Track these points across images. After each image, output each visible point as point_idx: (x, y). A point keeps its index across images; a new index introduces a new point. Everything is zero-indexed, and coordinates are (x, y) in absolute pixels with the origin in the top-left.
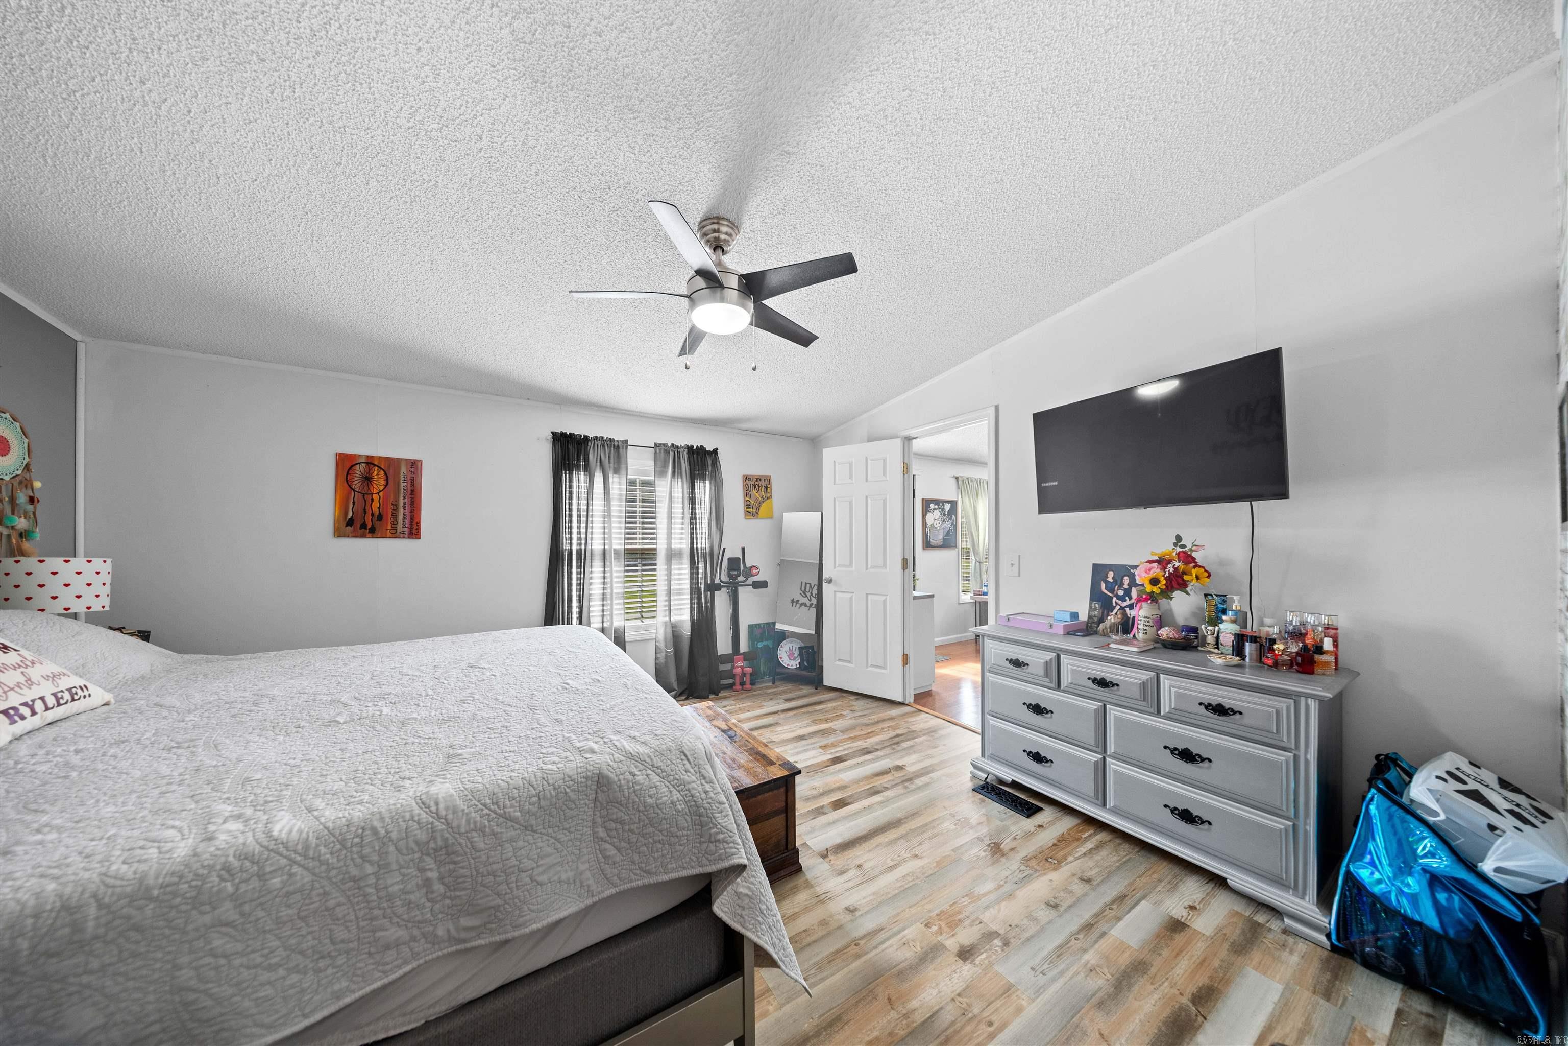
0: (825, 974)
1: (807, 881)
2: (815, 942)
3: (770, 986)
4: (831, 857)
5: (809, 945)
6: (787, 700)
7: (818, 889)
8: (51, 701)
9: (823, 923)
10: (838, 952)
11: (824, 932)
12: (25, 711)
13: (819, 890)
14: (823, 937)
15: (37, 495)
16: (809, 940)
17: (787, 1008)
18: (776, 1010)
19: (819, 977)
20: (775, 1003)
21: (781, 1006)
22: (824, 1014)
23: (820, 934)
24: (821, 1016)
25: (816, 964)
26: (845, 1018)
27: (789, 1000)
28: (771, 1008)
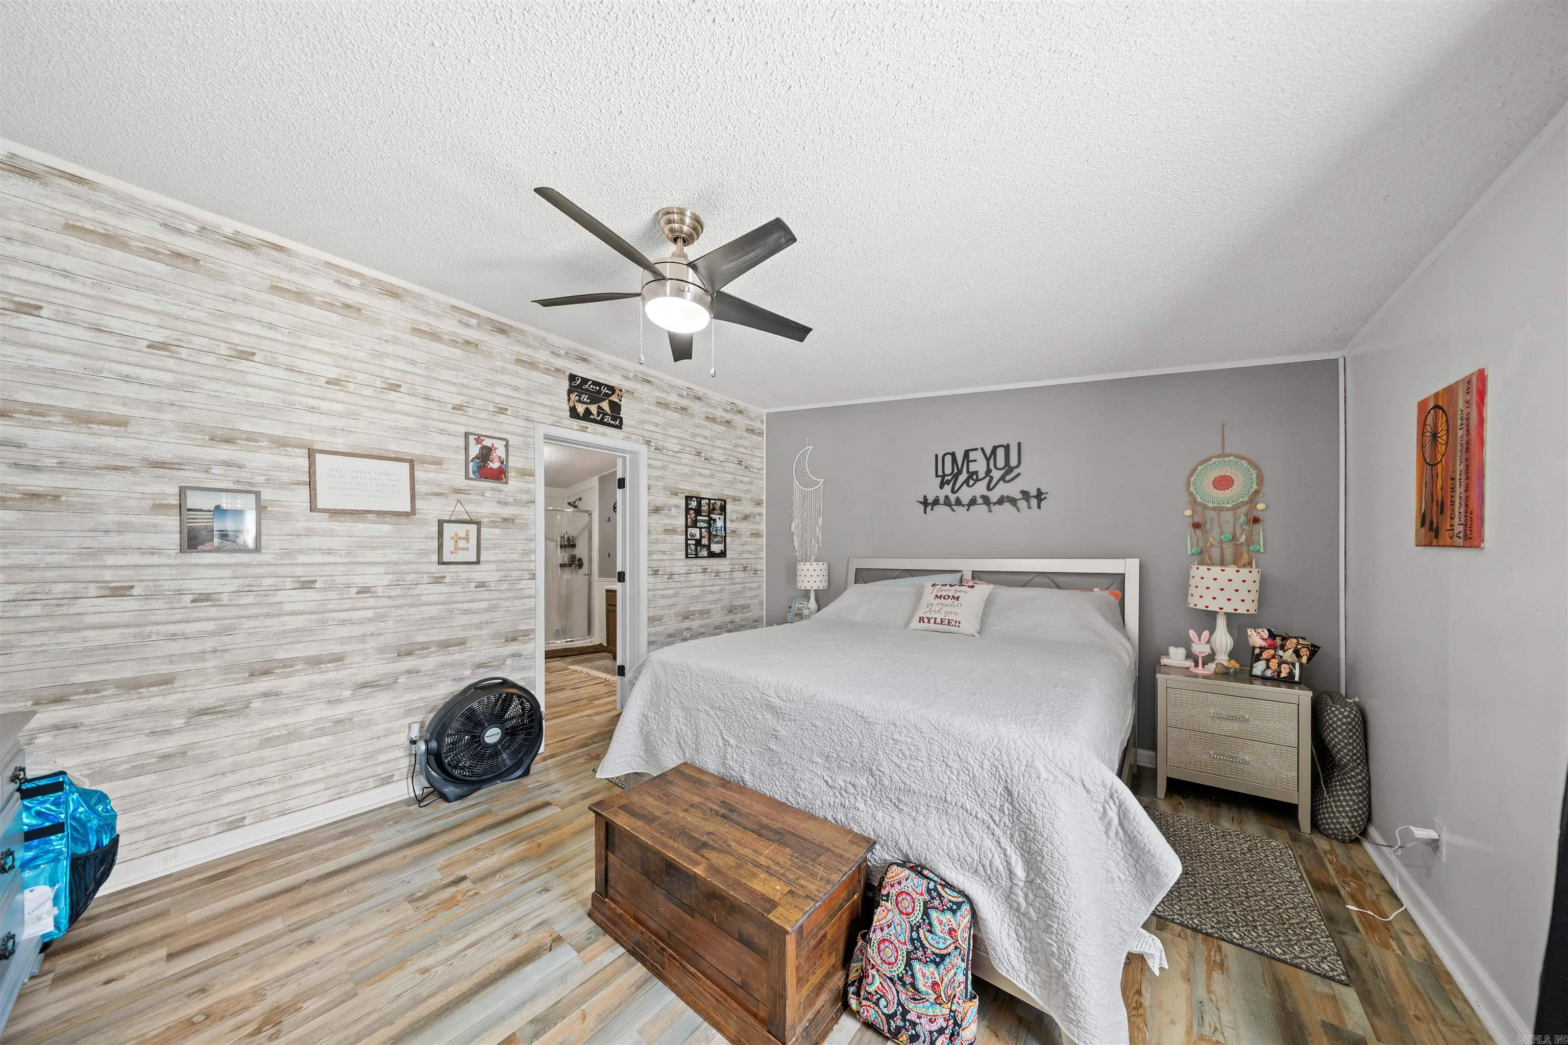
8: (938, 621)
12: (926, 620)
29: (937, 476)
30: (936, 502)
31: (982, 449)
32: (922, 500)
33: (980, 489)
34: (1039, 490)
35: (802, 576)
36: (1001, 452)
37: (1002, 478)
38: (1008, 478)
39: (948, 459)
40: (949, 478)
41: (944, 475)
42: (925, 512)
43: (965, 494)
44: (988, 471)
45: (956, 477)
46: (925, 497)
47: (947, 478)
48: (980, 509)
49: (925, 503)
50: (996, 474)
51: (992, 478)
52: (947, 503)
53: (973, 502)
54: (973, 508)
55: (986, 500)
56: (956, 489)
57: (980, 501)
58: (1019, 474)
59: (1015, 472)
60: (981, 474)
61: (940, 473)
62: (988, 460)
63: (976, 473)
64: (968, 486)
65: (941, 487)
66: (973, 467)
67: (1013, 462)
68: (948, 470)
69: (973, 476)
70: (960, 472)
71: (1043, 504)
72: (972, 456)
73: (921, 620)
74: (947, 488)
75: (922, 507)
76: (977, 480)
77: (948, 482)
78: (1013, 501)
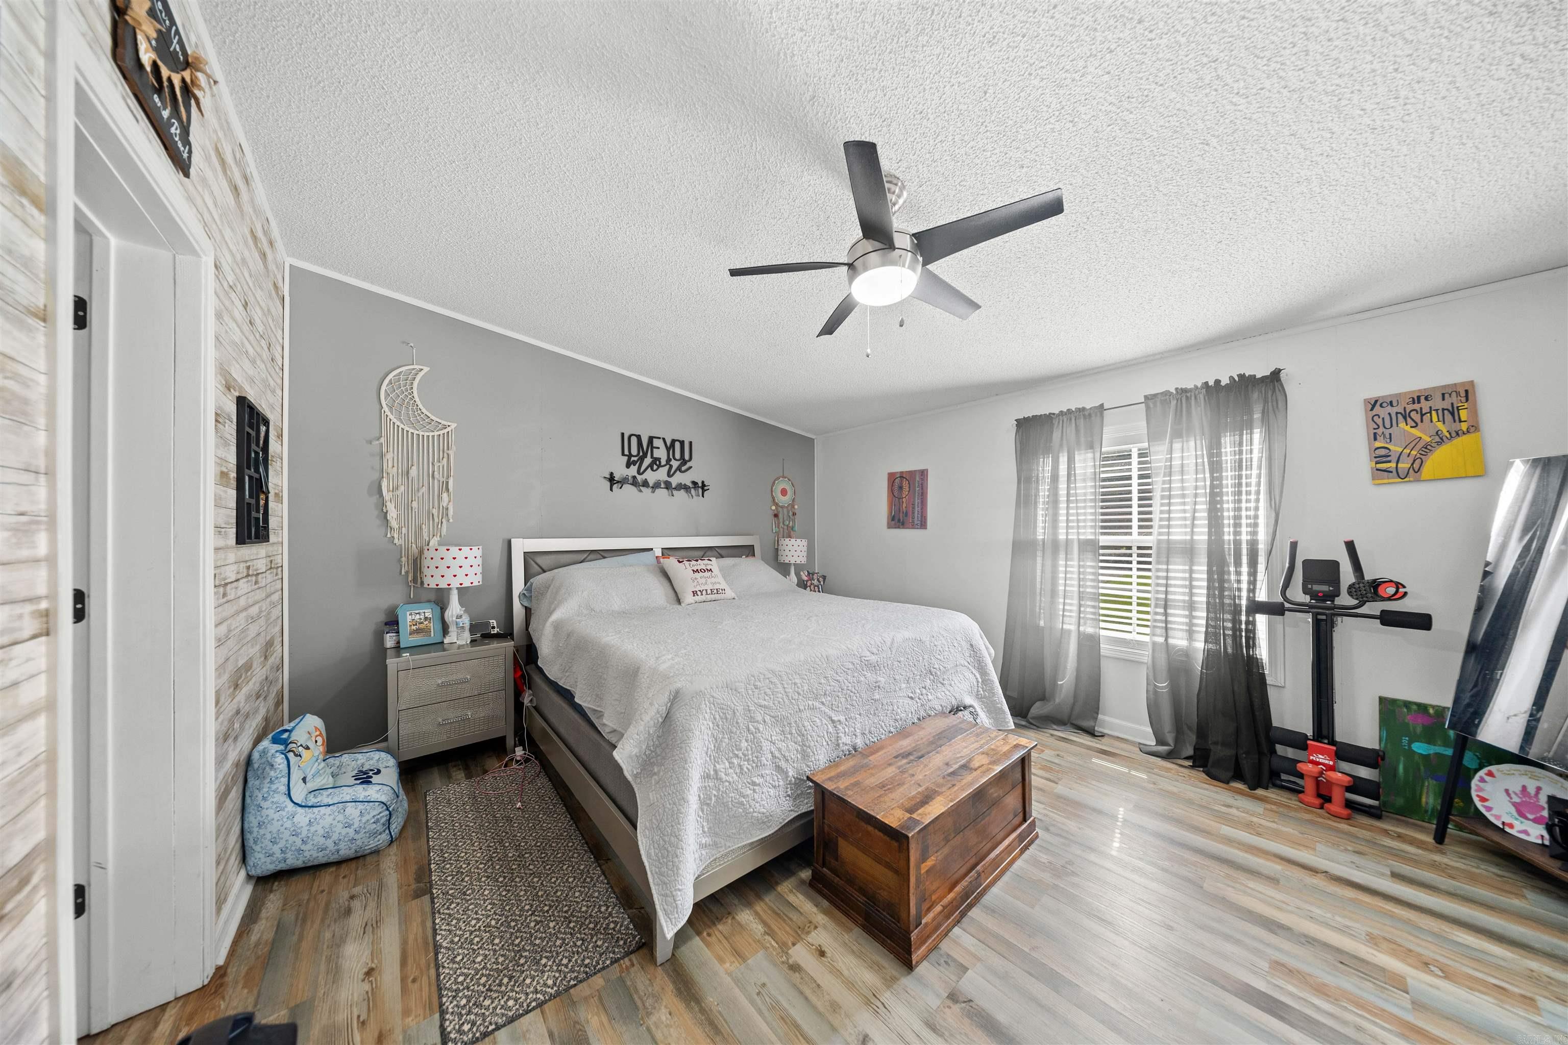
0: (766, 1013)
1: (894, 979)
2: (806, 998)
3: (749, 961)
4: (956, 1008)
5: (801, 993)
6: (1396, 876)
7: (888, 994)
8: (709, 592)
9: (835, 1007)
10: (797, 1027)
11: (821, 1009)
12: (699, 593)
13: (887, 996)
14: (814, 1008)
15: (796, 511)
16: (808, 992)
17: (728, 980)
18: (726, 970)
19: (763, 1008)
20: (732, 968)
21: (730, 974)
22: (722, 1016)
23: (819, 1004)
24: (720, 1013)
25: (778, 1002)
26: (718, 1039)
27: (737, 981)
28: (728, 965)
29: (623, 454)
30: (623, 482)
31: (664, 439)
32: (608, 476)
33: (661, 474)
34: (703, 482)
35: (432, 567)
36: (677, 445)
37: (679, 469)
38: (683, 468)
39: (634, 440)
40: (635, 459)
41: (630, 456)
42: (611, 490)
43: (651, 477)
44: (669, 460)
45: (642, 459)
46: (612, 474)
47: (633, 459)
48: (662, 492)
49: (611, 479)
50: (675, 464)
51: (671, 467)
52: (635, 483)
53: (657, 486)
54: (657, 491)
55: (668, 485)
56: (642, 470)
57: (663, 486)
58: (691, 467)
59: (689, 464)
60: (663, 462)
61: (626, 452)
62: (668, 449)
63: (659, 459)
64: (653, 470)
65: (628, 466)
66: (657, 454)
67: (687, 457)
68: (634, 451)
69: (656, 462)
70: (645, 455)
71: (706, 493)
72: (656, 443)
73: (695, 593)
74: (633, 470)
75: (609, 484)
76: (659, 466)
77: (634, 463)
78: (686, 488)
